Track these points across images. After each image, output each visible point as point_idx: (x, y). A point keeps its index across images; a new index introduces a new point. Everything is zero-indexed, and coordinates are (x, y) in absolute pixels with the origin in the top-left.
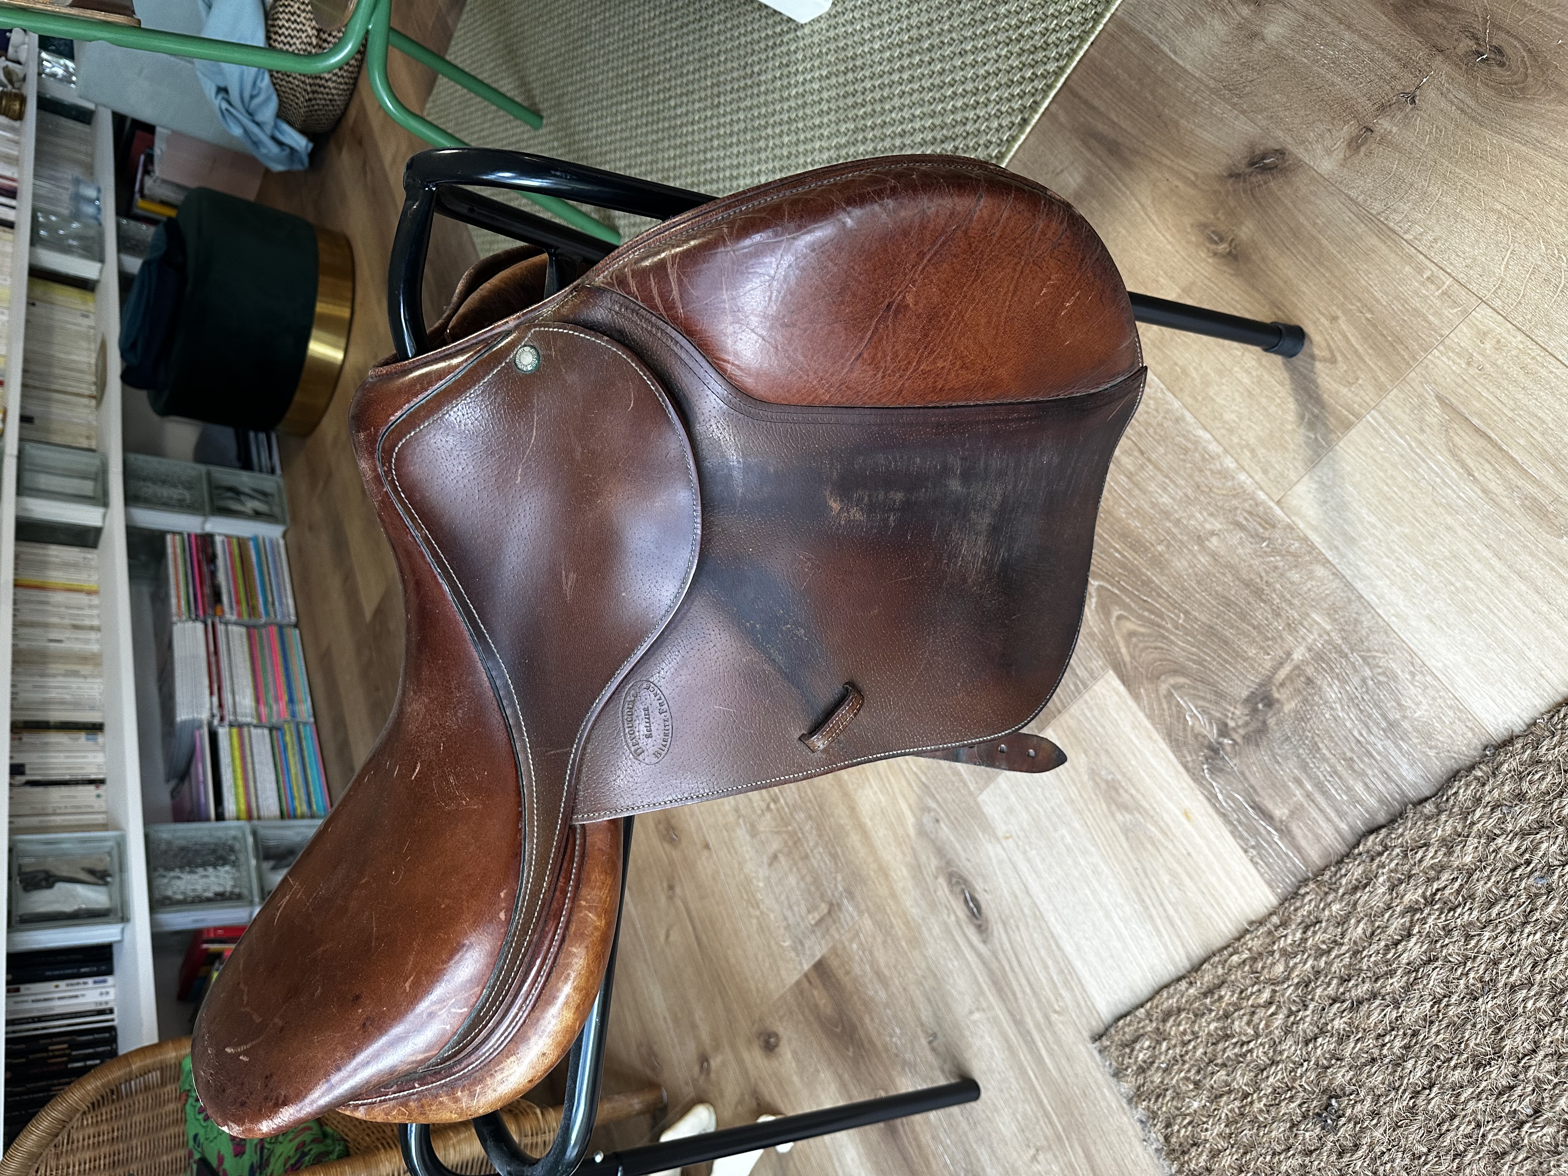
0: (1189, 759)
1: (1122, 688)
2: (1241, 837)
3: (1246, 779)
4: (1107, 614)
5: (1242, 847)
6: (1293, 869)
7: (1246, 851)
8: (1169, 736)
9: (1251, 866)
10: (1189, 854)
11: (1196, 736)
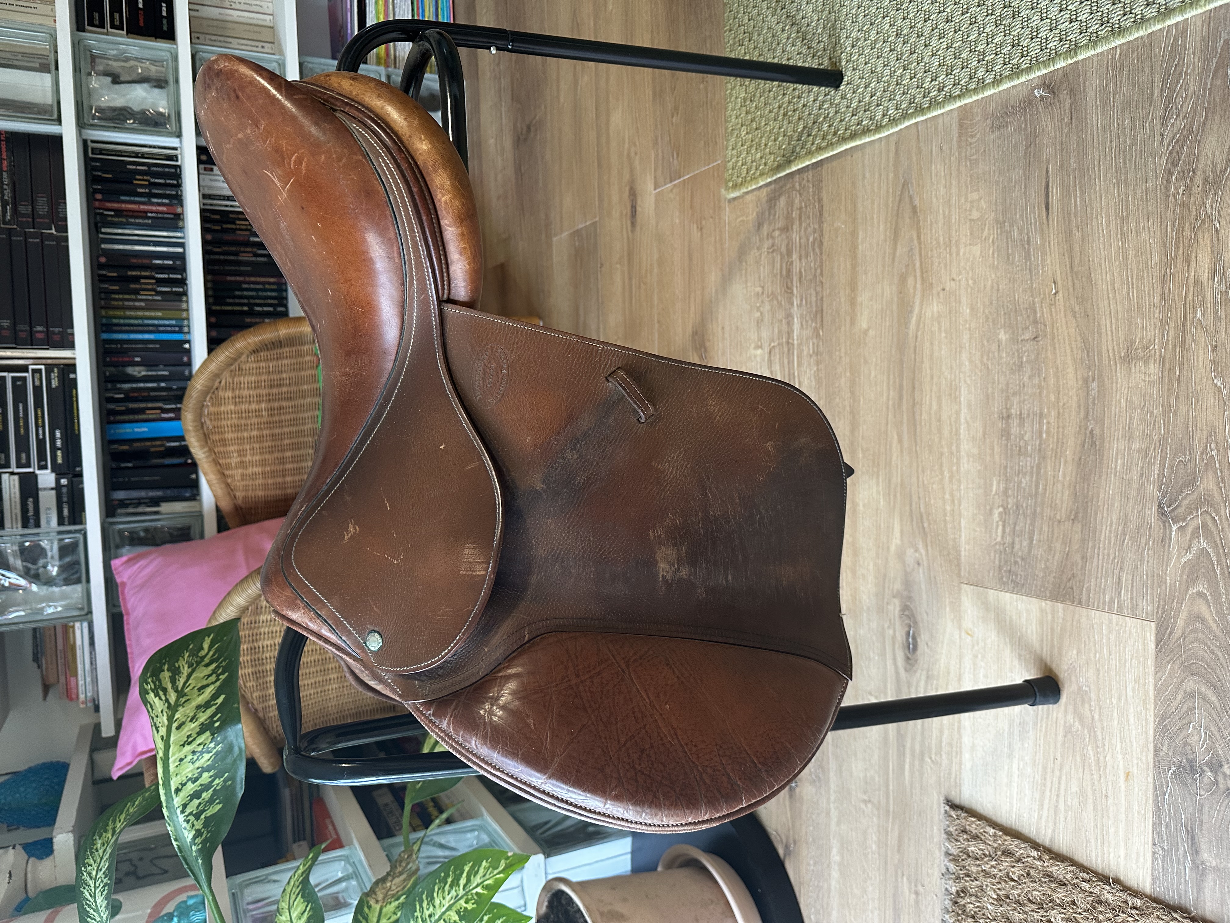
0: (1165, 749)
1: (1152, 645)
2: (1160, 834)
3: (1201, 810)
4: (1192, 580)
5: (1153, 840)
6: (1183, 892)
7: (1154, 844)
8: (1163, 718)
9: (1149, 855)
10: (1107, 796)
11: (1186, 744)
